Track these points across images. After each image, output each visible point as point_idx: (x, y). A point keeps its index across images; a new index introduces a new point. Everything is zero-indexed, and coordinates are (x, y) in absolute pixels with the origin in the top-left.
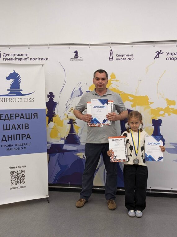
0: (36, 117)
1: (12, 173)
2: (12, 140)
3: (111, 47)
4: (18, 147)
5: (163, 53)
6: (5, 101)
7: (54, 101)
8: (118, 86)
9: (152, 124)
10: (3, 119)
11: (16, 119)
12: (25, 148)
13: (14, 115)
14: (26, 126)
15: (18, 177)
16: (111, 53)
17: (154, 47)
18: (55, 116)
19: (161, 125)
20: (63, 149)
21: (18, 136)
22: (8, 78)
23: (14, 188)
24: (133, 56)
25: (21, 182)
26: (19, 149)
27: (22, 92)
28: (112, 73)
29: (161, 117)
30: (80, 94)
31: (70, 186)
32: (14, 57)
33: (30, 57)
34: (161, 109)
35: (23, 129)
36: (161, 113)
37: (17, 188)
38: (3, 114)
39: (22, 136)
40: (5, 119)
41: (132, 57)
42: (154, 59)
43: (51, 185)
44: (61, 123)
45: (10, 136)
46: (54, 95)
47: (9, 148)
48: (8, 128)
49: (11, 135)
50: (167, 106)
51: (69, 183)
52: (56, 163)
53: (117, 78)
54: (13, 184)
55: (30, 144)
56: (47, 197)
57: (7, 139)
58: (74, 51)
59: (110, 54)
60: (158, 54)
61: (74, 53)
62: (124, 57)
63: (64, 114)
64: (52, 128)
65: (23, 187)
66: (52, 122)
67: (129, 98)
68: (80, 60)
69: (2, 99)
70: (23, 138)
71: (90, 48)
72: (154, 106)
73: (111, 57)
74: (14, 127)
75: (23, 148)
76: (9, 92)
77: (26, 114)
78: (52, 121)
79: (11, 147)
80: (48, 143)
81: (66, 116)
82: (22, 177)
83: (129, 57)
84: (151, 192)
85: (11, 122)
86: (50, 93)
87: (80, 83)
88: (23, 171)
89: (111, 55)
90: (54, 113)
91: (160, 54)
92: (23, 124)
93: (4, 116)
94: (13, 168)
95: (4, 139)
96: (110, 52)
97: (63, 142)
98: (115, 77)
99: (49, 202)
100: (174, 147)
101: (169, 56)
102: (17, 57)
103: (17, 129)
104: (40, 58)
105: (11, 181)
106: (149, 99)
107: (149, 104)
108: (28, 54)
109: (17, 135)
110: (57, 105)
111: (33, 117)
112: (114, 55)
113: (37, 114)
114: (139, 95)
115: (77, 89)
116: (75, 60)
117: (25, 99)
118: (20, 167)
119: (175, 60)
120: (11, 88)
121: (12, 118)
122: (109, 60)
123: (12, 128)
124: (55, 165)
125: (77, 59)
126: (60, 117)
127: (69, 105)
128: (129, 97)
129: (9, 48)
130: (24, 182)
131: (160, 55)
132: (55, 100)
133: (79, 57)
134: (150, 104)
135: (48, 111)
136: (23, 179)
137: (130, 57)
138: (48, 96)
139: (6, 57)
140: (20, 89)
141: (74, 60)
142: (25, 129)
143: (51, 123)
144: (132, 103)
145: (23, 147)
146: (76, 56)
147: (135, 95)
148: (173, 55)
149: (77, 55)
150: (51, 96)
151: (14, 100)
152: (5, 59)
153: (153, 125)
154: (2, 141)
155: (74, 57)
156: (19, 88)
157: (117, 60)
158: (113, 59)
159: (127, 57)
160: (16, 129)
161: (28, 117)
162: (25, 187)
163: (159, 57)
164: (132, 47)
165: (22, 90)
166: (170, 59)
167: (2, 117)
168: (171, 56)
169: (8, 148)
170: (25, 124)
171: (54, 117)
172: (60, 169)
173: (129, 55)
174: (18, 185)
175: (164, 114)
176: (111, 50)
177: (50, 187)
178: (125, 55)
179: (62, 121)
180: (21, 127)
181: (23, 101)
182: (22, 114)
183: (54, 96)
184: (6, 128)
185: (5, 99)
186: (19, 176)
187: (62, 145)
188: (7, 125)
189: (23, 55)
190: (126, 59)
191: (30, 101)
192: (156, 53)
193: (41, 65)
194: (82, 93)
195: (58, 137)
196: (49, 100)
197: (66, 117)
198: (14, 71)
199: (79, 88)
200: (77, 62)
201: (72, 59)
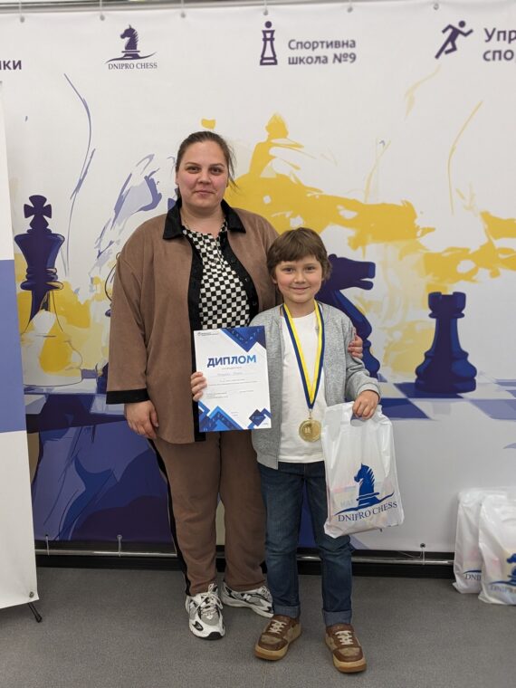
3: (266, 13)
5: (471, 32)
7: (50, 231)
8: (297, 168)
9: (430, 312)
16: (269, 36)
17: (436, 9)
18: (56, 288)
19: (463, 316)
20: (93, 410)
24: (354, 44)
28: (275, 117)
29: (462, 282)
30: (150, 200)
31: (123, 550)
34: (462, 254)
36: (465, 266)
41: (349, 51)
42: (437, 56)
43: (51, 548)
44: (79, 315)
46: (49, 206)
50: (486, 241)
51: (120, 538)
52: (68, 465)
53: (292, 137)
56: (32, 600)
58: (122, 32)
59: (265, 40)
60: (452, 39)
61: (123, 37)
62: (320, 52)
63: (92, 279)
64: (47, 332)
66: (47, 310)
67: (342, 213)
68: (146, 66)
71: (183, 16)
72: (434, 244)
73: (269, 54)
78: (46, 307)
80: (29, 390)
81: (98, 286)
83: (339, 51)
84: (424, 562)
86: (33, 199)
87: (151, 157)
89: (268, 43)
90: (53, 277)
91: (460, 37)
96: (265, 32)
97: (90, 386)
98: (285, 134)
99: (39, 619)
100: (511, 397)
101: (495, 44)
106: (418, 214)
107: (419, 234)
110: (63, 246)
112: (280, 44)
114: (380, 202)
115: (138, 181)
116: (127, 66)
122: (262, 64)
124: (65, 470)
125: (135, 62)
126: (77, 290)
127: (111, 243)
128: (340, 207)
131: (460, 40)
132: (54, 225)
133: (140, 55)
134: (423, 234)
135: (28, 271)
137: (344, 51)
138: (28, 211)
141: (121, 66)
143: (42, 313)
144: (351, 232)
146: (131, 52)
147: (362, 201)
148: (510, 40)
149: (135, 47)
150: (38, 209)
153: (431, 316)
155: (122, 55)
158: (274, 58)
159: (330, 53)
163: (454, 49)
164: (350, 10)
166: (497, 55)
168: (503, 46)
171: (55, 291)
172: (82, 488)
173: (337, 44)
175: (474, 271)
176: (268, 24)
177: (48, 551)
178: (322, 43)
179: (86, 307)
183: (48, 211)
187: (89, 399)
190: (326, 60)
192: (444, 31)
194: (157, 197)
195: (71, 368)
196: (31, 225)
197: (99, 292)
199: (146, 178)
200: (134, 72)
201: (114, 63)
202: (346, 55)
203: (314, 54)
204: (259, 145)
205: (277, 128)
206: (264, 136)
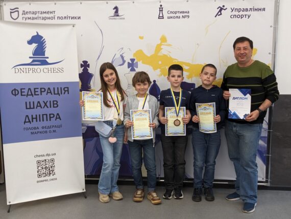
0: (67, 92)
1: (38, 162)
2: (37, 121)
3: (160, 2)
4: (45, 130)
5: (226, 9)
6: (27, 72)
7: (89, 72)
8: (170, 52)
10: (25, 95)
11: (41, 94)
12: (54, 131)
13: (39, 90)
14: (55, 104)
15: (46, 168)
16: (161, 10)
17: (215, 1)
18: (91, 91)
21: (45, 116)
22: (30, 42)
23: (42, 181)
24: (189, 12)
25: (50, 174)
26: (46, 132)
27: (49, 61)
28: (163, 36)
30: (122, 63)
32: (36, 16)
33: (57, 15)
35: (51, 107)
37: (46, 180)
38: (24, 89)
39: (51, 116)
40: (27, 95)
41: (187, 14)
42: (216, 16)
43: (88, 177)
45: (34, 117)
46: (89, 64)
47: (34, 131)
48: (32, 106)
49: (36, 115)
52: (94, 150)
53: (168, 42)
54: (40, 176)
55: (60, 126)
56: (84, 191)
57: (31, 120)
58: (114, 7)
59: (160, 11)
60: (220, 11)
61: (114, 9)
62: (178, 15)
65: (53, 180)
67: (184, 67)
68: (121, 19)
69: (22, 69)
70: (51, 119)
71: (133, 3)
73: (161, 15)
74: (39, 105)
75: (52, 131)
76: (32, 60)
77: (54, 88)
79: (36, 131)
80: (83, 125)
82: (51, 167)
83: (184, 15)
85: (35, 99)
86: (83, 62)
87: (122, 48)
88: (53, 160)
90: (89, 87)
91: (223, 10)
92: (50, 102)
93: (26, 91)
94: (39, 156)
95: (27, 120)
96: (160, 8)
98: (166, 41)
99: (86, 197)
101: (234, 13)
102: (40, 15)
103: (44, 107)
104: (69, 17)
105: (38, 172)
108: (54, 12)
109: (43, 115)
110: (93, 77)
111: (63, 91)
112: (165, 12)
113: (68, 88)
114: (197, 63)
115: (118, 56)
116: (115, 19)
117: (52, 69)
118: (48, 155)
119: (241, 18)
120: (33, 55)
121: (36, 93)
122: (159, 18)
123: (37, 106)
124: (93, 152)
125: (118, 17)
128: (184, 65)
129: (30, 4)
130: (55, 174)
131: (223, 11)
132: (90, 70)
133: (119, 15)
135: (82, 85)
136: (53, 170)
138: (82, 66)
139: (26, 16)
140: (46, 56)
141: (113, 19)
142: (54, 107)
144: (188, 73)
145: (52, 129)
146: (117, 14)
147: (191, 63)
148: (239, 12)
149: (118, 12)
150: (85, 65)
151: (39, 70)
152: (24, 19)
154: (25, 122)
155: (113, 15)
156: (44, 55)
157: (169, 18)
158: (163, 16)
159: (181, 15)
160: (41, 108)
161: (56, 92)
162: (56, 179)
163: (221, 14)
165: (48, 58)
166: (235, 16)
167: (24, 92)
168: (237, 13)
169: (32, 131)
170: (53, 101)
172: (98, 157)
173: (183, 12)
174: (47, 178)
176: (161, 6)
177: (87, 179)
178: (178, 12)
180: (48, 104)
181: (50, 71)
182: (49, 89)
183: (88, 66)
184: (29, 107)
185: (27, 69)
186: (47, 166)
188: (30, 102)
189: (48, 12)
190: (179, 18)
191: (58, 71)
192: (218, 8)
193: (72, 26)
194: (124, 62)
196: (83, 70)
198: (37, 32)
199: (121, 55)
200: (117, 21)
201: (111, 18)
202: (186, 16)
203: (176, 15)
204: (158, 45)
205: (163, 39)
206: (159, 42)
